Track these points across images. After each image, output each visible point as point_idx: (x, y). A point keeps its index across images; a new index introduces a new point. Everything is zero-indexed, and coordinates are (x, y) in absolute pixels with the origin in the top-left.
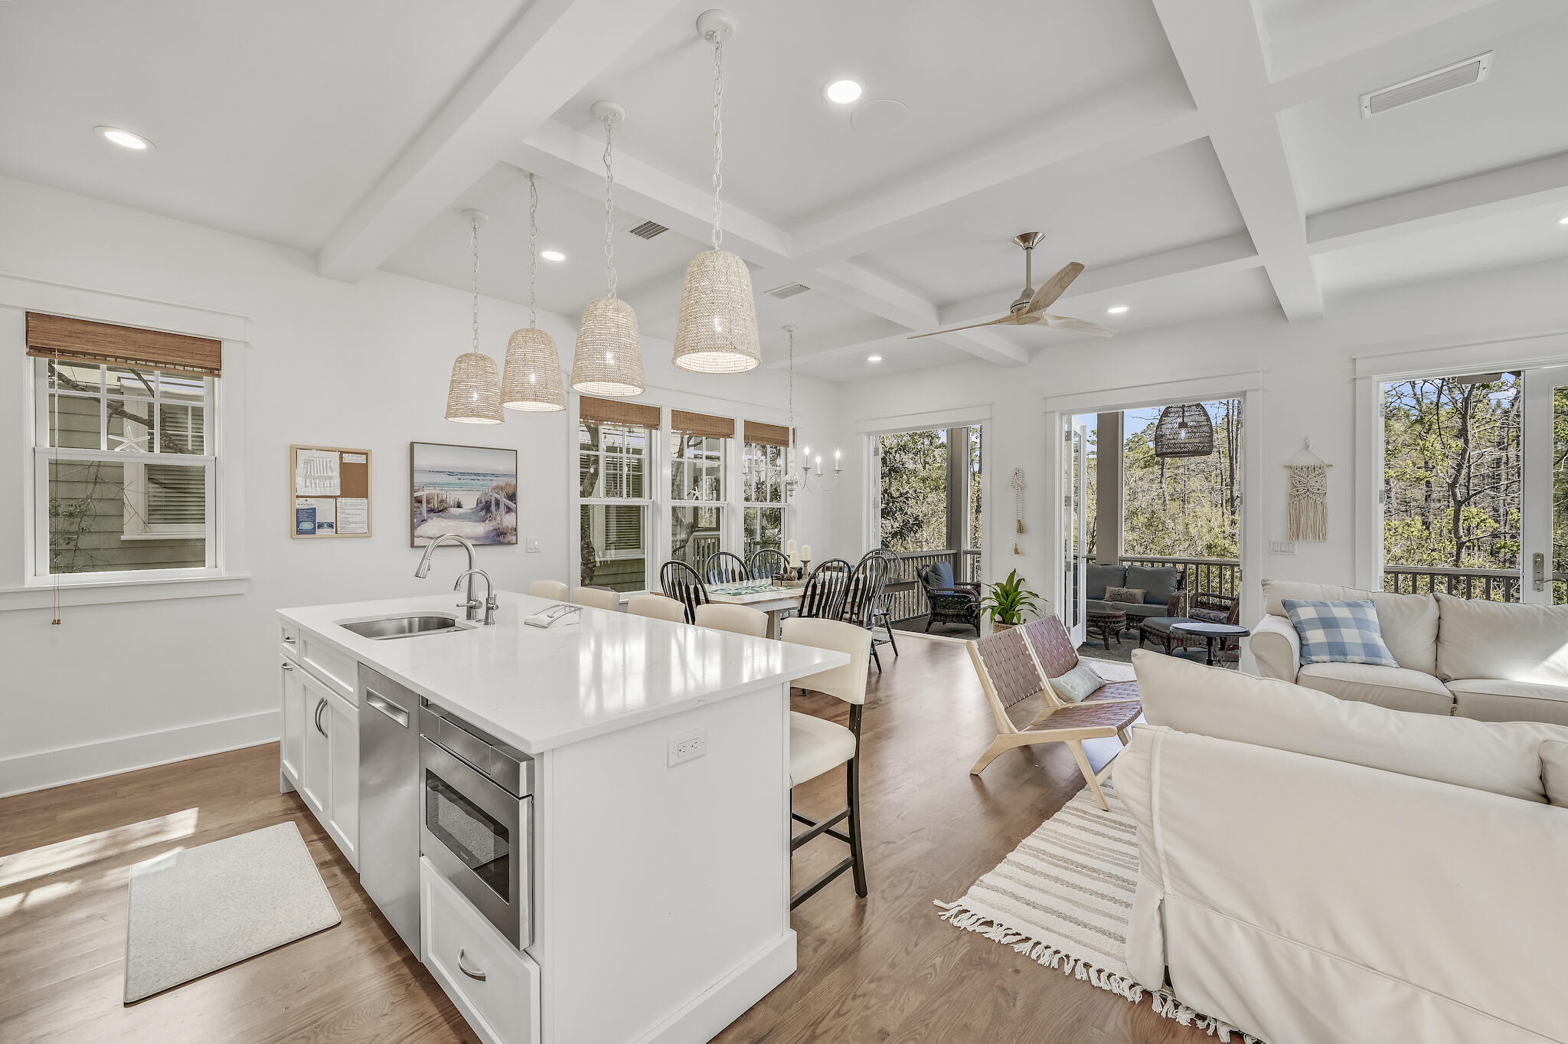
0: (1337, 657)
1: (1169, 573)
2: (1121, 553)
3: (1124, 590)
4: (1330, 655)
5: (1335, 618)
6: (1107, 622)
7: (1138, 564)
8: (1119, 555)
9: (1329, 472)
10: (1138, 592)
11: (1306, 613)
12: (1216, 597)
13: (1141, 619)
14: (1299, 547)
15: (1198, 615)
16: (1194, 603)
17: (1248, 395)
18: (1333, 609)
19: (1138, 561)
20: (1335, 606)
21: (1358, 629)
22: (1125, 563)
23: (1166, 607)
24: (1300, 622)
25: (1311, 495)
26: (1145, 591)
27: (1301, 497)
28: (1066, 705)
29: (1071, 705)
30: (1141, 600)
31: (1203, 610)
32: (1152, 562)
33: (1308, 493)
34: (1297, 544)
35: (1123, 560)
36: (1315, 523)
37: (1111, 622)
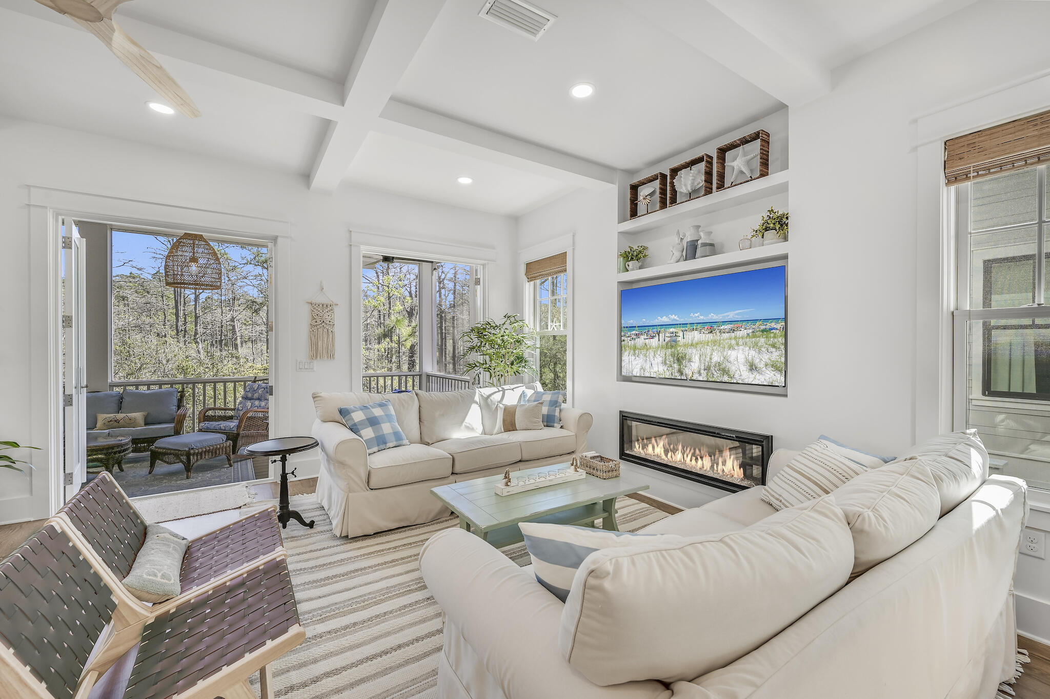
0: (382, 447)
1: (168, 394)
2: (112, 378)
3: (120, 416)
4: (378, 446)
5: (375, 417)
6: (110, 453)
7: (132, 388)
8: (109, 381)
9: (336, 309)
10: (138, 416)
11: (358, 416)
12: (231, 410)
13: (152, 440)
14: (317, 364)
15: (208, 428)
16: (202, 416)
17: (280, 240)
18: (371, 409)
19: (132, 385)
20: (373, 408)
21: (389, 422)
22: (116, 389)
23: (172, 425)
24: (355, 425)
25: (325, 326)
26: (145, 413)
27: (318, 327)
28: (161, 610)
29: (171, 607)
30: (142, 423)
31: (211, 423)
32: (149, 385)
33: (323, 324)
34: (315, 362)
35: (112, 386)
36: (327, 345)
37: (115, 453)
